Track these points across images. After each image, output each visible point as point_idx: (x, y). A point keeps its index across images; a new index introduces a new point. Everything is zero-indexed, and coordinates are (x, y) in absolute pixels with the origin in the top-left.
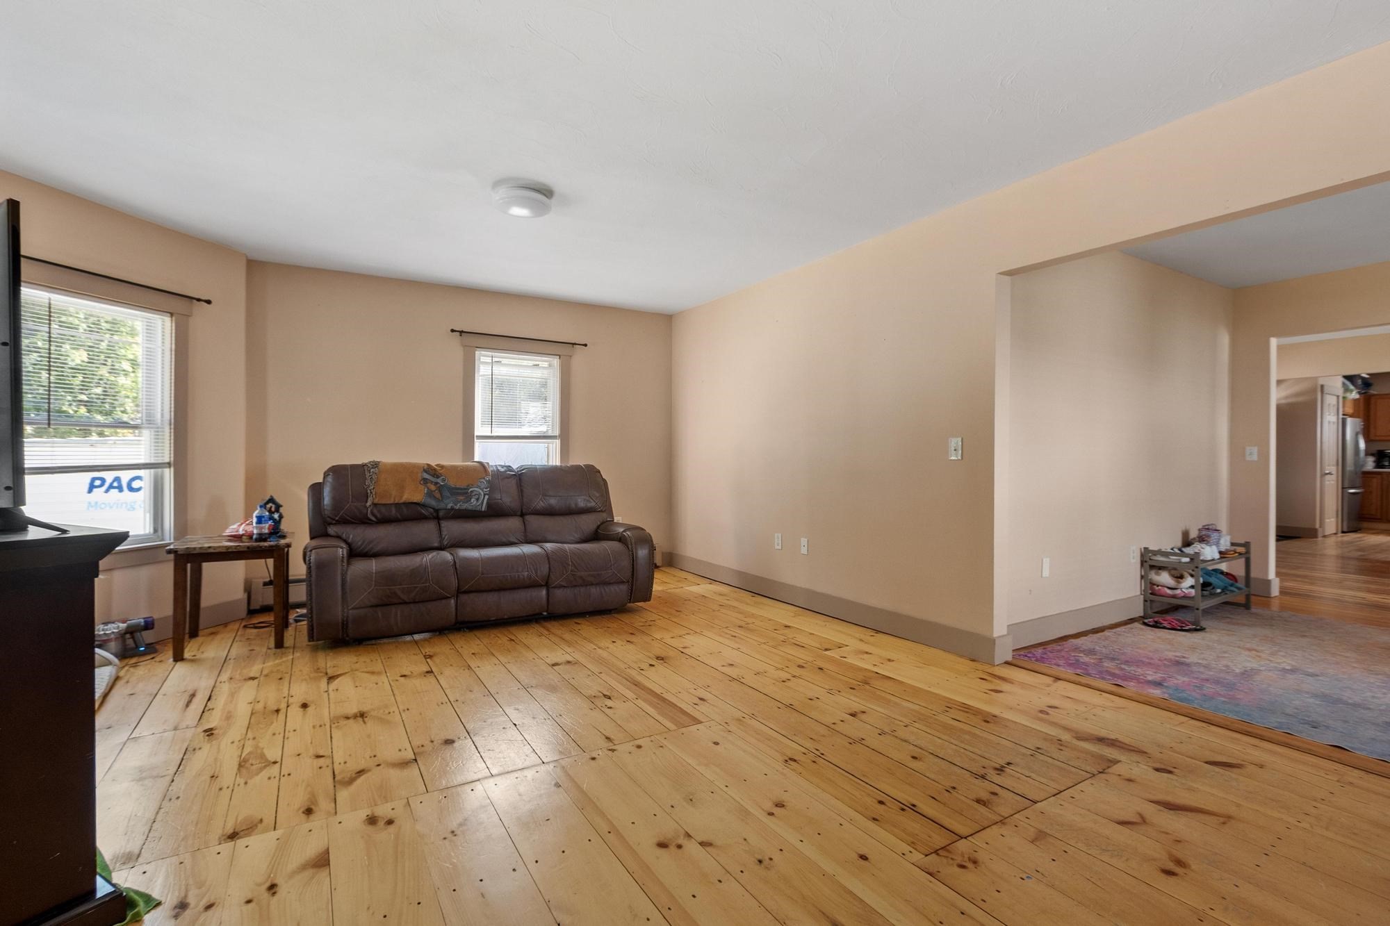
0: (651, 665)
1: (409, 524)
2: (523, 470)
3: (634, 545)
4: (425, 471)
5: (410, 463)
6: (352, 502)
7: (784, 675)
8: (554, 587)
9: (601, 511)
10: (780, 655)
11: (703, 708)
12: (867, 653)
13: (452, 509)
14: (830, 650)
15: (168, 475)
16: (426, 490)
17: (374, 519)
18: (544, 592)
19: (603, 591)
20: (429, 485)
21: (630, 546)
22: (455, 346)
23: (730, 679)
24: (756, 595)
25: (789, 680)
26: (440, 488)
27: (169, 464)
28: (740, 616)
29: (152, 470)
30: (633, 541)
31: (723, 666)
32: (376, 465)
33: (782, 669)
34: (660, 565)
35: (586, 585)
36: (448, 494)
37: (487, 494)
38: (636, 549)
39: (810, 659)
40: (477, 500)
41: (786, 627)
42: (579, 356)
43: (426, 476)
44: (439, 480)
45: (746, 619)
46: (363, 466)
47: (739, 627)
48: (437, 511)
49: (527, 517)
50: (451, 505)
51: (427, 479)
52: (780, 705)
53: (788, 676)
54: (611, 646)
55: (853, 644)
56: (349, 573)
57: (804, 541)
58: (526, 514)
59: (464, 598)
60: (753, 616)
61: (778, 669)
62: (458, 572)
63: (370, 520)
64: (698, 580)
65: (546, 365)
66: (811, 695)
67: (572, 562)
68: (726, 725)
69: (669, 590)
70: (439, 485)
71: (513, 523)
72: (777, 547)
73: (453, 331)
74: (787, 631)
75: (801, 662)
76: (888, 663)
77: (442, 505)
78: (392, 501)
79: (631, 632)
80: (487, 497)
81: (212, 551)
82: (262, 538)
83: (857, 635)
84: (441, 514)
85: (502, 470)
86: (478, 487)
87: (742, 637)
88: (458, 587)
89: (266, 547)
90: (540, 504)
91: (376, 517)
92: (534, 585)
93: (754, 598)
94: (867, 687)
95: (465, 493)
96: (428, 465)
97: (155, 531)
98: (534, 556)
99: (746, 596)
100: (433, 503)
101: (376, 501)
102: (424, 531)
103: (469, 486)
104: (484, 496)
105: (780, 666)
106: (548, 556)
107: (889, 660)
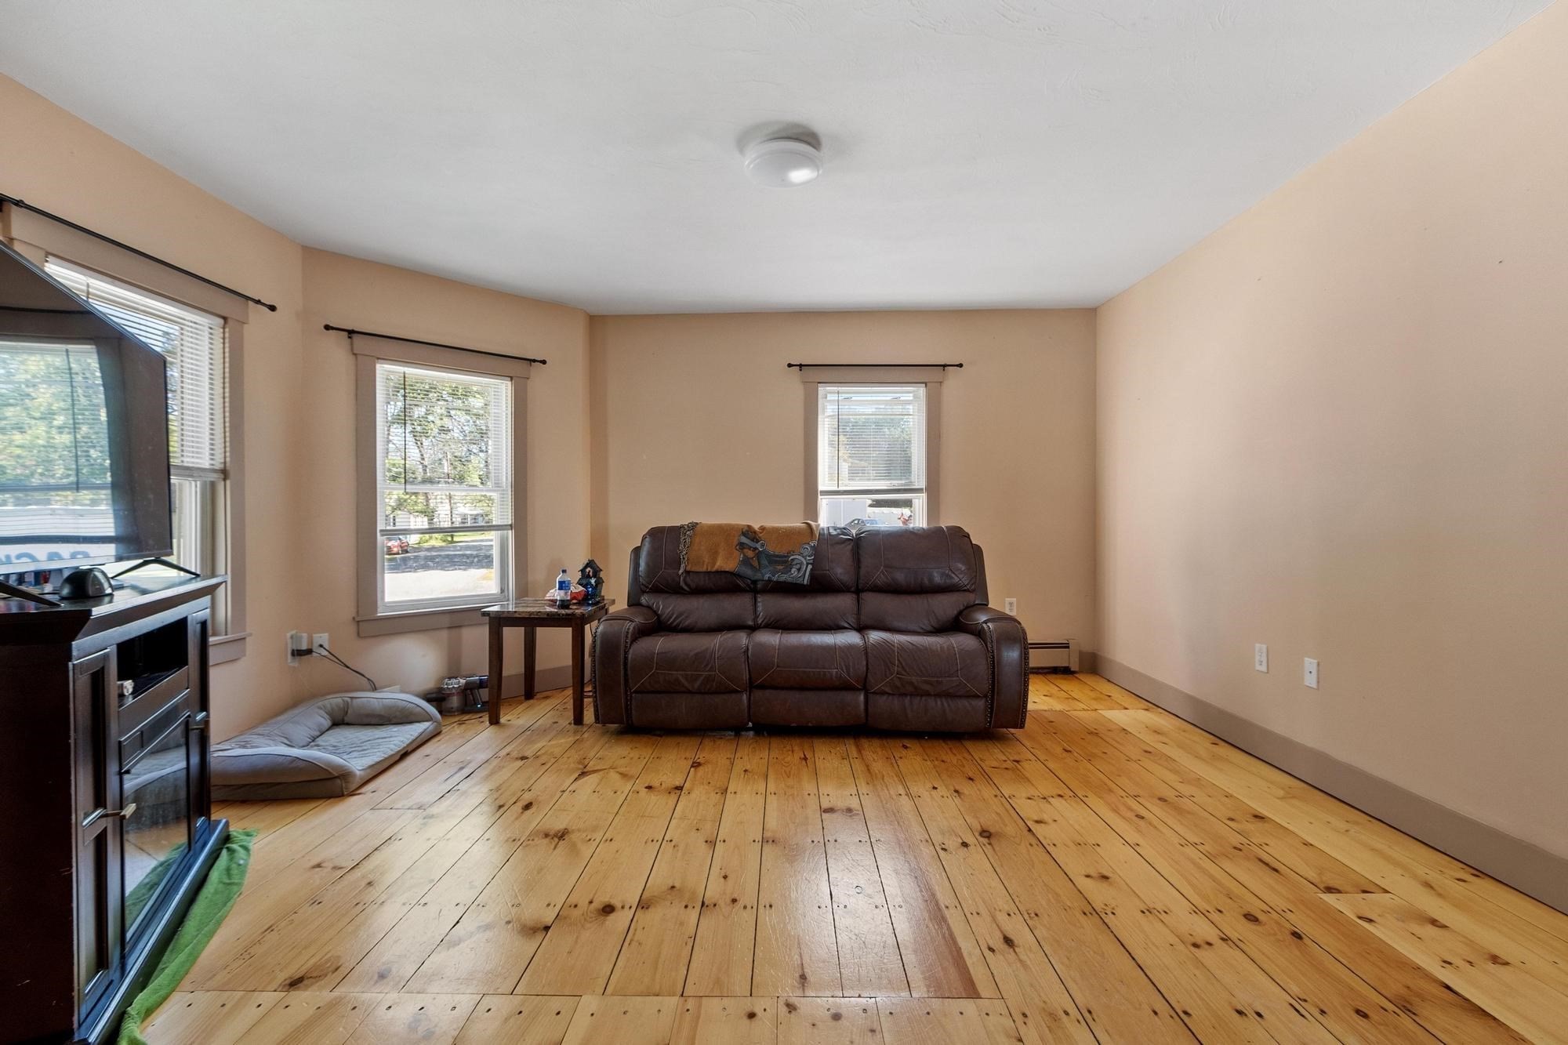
0: (965, 845)
1: (721, 597)
2: (862, 533)
3: (995, 644)
4: (744, 534)
5: (729, 525)
6: (665, 569)
7: (1203, 930)
8: (874, 693)
9: (968, 591)
10: (1214, 880)
11: (1001, 963)
12: (1434, 922)
13: (770, 580)
14: (1339, 892)
15: (510, 534)
16: (742, 556)
17: (686, 588)
18: (862, 697)
19: (946, 705)
20: (745, 550)
21: (989, 645)
22: (794, 385)
23: (1088, 909)
24: (1223, 744)
25: (1209, 944)
26: (759, 555)
27: (511, 525)
28: (1172, 778)
29: (499, 532)
30: (994, 639)
31: (1088, 876)
32: (693, 526)
33: (1205, 914)
34: (1077, 669)
35: (922, 696)
36: (766, 563)
37: (811, 564)
38: (999, 649)
39: (1279, 903)
40: (799, 570)
41: (1256, 816)
42: (953, 382)
43: (744, 540)
44: (758, 546)
45: (1180, 787)
46: (682, 527)
47: (1160, 799)
48: (755, 582)
49: (864, 595)
50: (768, 575)
51: (743, 543)
52: (1160, 1006)
53: (1212, 934)
54: (925, 794)
55: (1406, 891)
56: (631, 651)
57: (1310, 664)
58: (863, 591)
59: (758, 694)
60: (1198, 782)
61: (1196, 911)
62: (750, 661)
63: (683, 589)
64: (1127, 700)
65: (910, 397)
66: (1243, 1000)
67: (898, 660)
68: (1019, 1019)
69: (1075, 713)
70: (757, 551)
71: (842, 603)
72: (1258, 667)
73: (790, 365)
74: (1253, 827)
75: (1255, 907)
76: (1491, 967)
77: (758, 576)
78: (704, 569)
79: (971, 774)
80: (810, 567)
81: (517, 615)
82: (564, 604)
83: (1421, 871)
84: (759, 586)
85: (834, 533)
86: (801, 554)
87: (1156, 822)
88: (750, 678)
89: (563, 615)
90: (880, 578)
91: (690, 588)
92: (847, 687)
93: (1215, 749)
94: (1405, 1021)
95: (784, 561)
96: (748, 526)
97: (502, 591)
98: (850, 648)
99: (1202, 742)
100: (748, 572)
101: (688, 569)
102: (734, 606)
103: (789, 553)
104: (807, 567)
105: (1203, 905)
106: (866, 650)
107: (1495, 959)
